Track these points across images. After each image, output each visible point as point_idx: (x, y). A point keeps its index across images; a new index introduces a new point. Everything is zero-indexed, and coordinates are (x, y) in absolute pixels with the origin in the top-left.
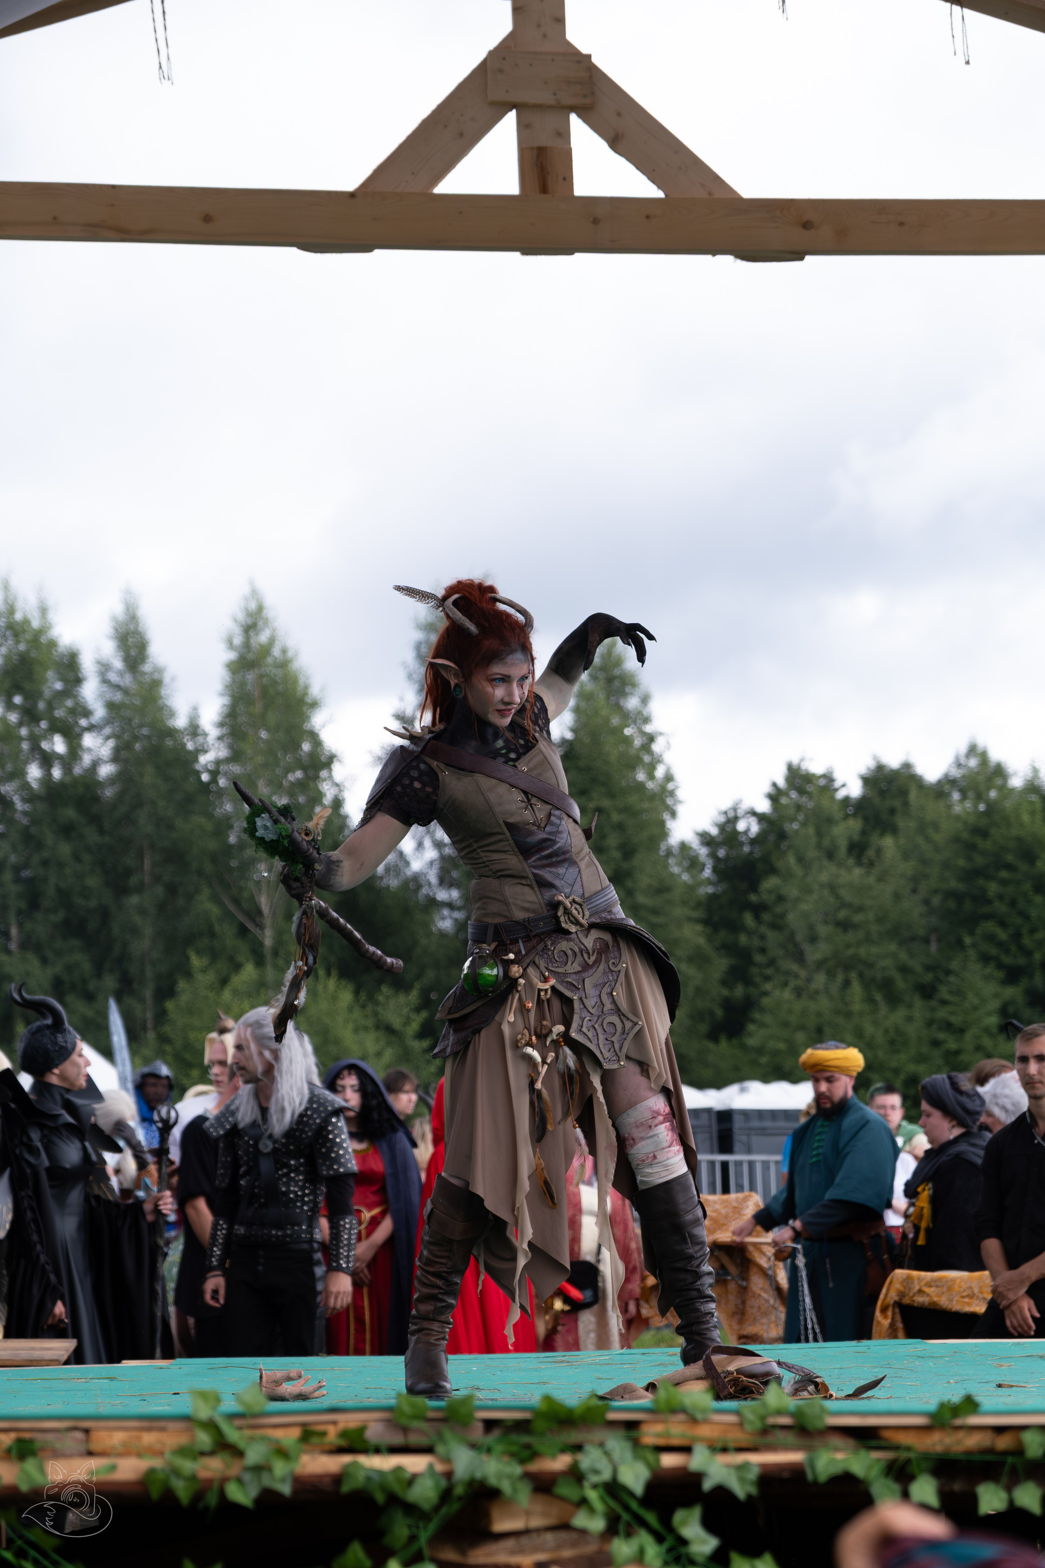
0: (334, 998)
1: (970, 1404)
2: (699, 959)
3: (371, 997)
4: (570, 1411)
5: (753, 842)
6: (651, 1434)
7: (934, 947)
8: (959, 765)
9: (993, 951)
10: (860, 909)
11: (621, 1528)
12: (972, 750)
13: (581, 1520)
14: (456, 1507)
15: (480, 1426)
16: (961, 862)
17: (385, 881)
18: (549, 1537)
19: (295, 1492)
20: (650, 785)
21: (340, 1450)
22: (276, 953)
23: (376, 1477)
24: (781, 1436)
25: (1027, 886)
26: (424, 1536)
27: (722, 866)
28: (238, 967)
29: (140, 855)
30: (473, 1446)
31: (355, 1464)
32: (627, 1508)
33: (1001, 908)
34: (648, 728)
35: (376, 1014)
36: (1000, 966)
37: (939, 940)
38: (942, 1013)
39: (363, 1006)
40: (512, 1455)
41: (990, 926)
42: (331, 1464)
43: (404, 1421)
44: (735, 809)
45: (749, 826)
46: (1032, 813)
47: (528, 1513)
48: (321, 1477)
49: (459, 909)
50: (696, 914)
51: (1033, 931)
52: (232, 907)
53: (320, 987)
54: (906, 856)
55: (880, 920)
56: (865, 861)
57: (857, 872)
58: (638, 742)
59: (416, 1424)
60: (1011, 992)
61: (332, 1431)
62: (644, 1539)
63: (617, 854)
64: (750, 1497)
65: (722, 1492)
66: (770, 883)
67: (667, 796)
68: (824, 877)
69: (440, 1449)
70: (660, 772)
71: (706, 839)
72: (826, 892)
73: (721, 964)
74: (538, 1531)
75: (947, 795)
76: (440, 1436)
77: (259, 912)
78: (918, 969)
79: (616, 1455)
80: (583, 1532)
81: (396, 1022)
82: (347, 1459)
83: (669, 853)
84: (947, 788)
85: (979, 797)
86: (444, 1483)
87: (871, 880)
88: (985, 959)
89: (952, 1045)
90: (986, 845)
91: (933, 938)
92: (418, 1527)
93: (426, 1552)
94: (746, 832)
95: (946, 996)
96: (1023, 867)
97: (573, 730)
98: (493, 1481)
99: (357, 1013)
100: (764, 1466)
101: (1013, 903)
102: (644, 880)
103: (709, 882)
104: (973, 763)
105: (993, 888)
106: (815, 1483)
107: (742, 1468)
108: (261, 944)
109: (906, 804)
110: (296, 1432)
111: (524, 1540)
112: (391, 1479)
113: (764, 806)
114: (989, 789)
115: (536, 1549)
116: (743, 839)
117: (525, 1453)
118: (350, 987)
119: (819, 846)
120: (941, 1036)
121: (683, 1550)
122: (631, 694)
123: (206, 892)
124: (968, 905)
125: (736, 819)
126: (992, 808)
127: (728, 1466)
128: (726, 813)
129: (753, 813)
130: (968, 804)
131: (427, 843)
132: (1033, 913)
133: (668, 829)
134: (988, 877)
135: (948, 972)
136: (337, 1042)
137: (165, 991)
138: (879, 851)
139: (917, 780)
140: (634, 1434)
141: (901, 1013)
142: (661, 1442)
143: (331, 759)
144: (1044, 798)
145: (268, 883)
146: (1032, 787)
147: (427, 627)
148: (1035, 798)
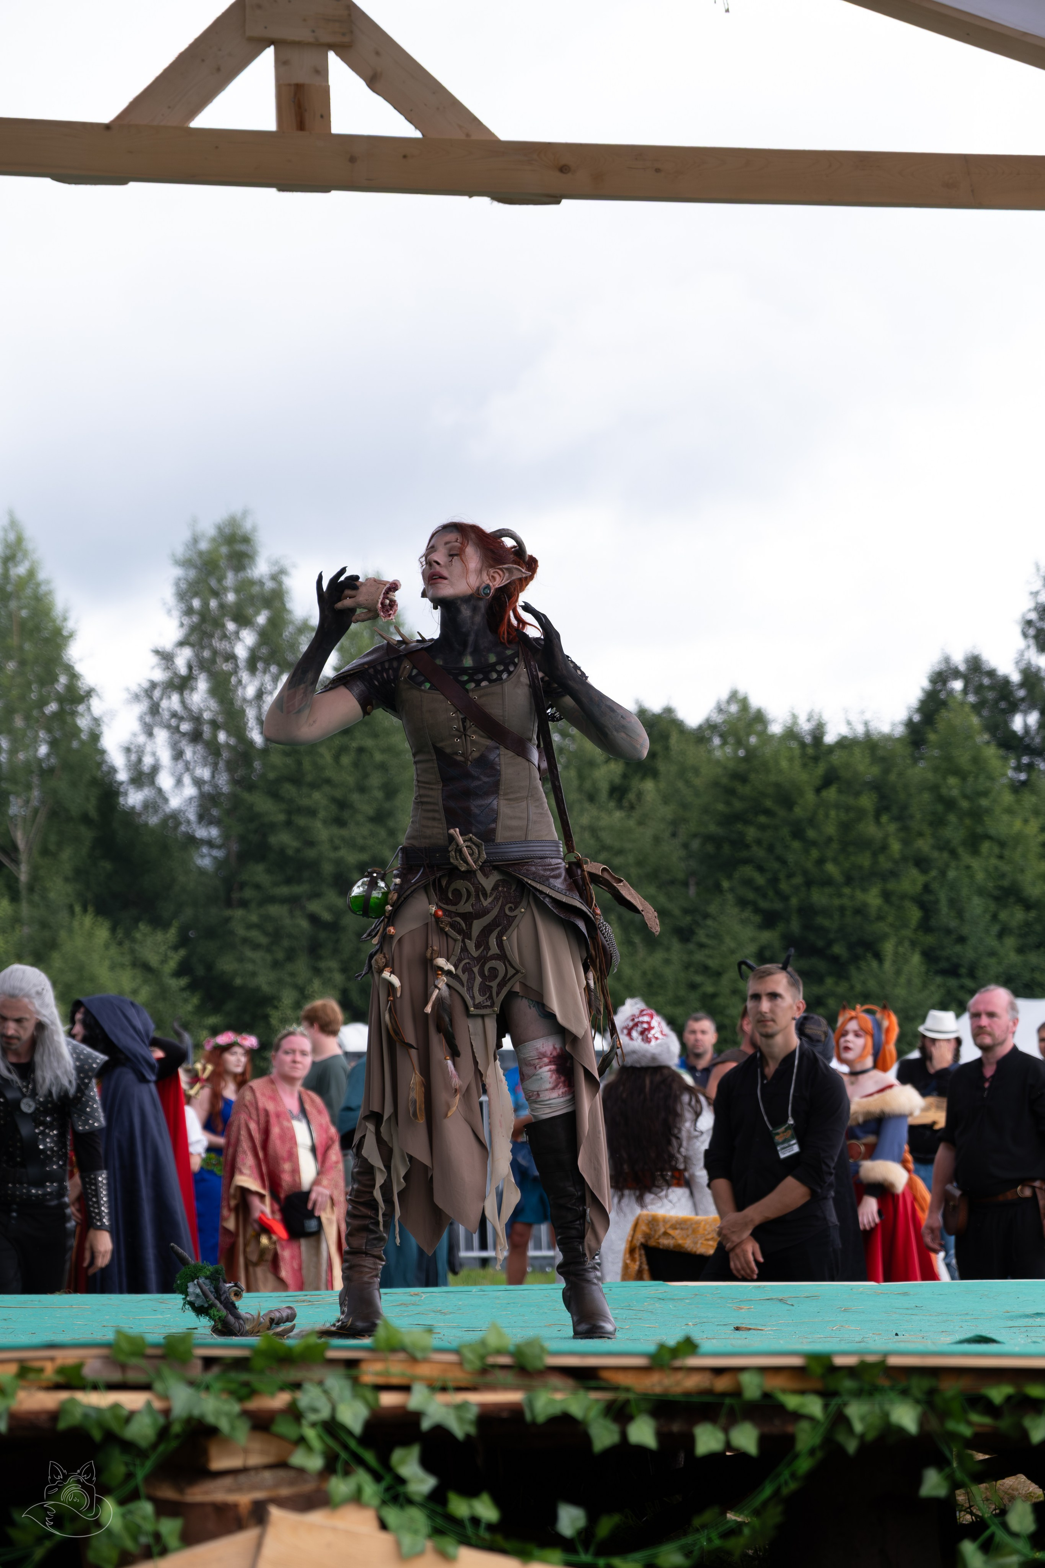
0: (90, 935)
1: (689, 1346)
3: (128, 934)
4: (290, 1349)
6: (371, 1373)
7: (692, 891)
8: (720, 710)
9: (751, 895)
10: (620, 852)
11: (339, 1466)
12: (734, 696)
13: (299, 1458)
14: (174, 1444)
15: (199, 1364)
16: (721, 807)
17: (143, 817)
18: (267, 1475)
19: (11, 1429)
21: (58, 1387)
22: (31, 889)
23: (93, 1414)
24: (501, 1376)
25: (785, 832)
26: (140, 1474)
30: (192, 1383)
31: (72, 1401)
32: (346, 1447)
33: (759, 852)
35: (132, 951)
36: (757, 910)
37: (698, 884)
38: (699, 957)
39: (120, 944)
40: (232, 1393)
41: (748, 871)
42: (48, 1400)
43: (122, 1358)
46: (791, 759)
47: (246, 1451)
48: (37, 1414)
49: (218, 847)
51: (790, 876)
53: (76, 924)
54: (666, 800)
55: (639, 863)
56: (625, 803)
57: (618, 814)
59: (134, 1361)
60: (767, 936)
61: (49, 1367)
62: (362, 1477)
63: (379, 795)
64: (468, 1436)
65: (440, 1430)
68: (585, 820)
69: (158, 1386)
72: (587, 835)
74: (257, 1469)
75: (709, 740)
76: (159, 1374)
77: (15, 848)
78: (677, 912)
79: (335, 1394)
80: (301, 1471)
81: (153, 960)
82: (64, 1395)
84: (707, 733)
85: (739, 743)
86: (161, 1420)
87: (632, 823)
88: (743, 903)
89: (709, 989)
90: (744, 790)
91: (692, 882)
92: (135, 1465)
93: (143, 1490)
95: (704, 940)
96: (782, 813)
98: (211, 1419)
99: (113, 951)
100: (483, 1406)
101: (771, 849)
104: (734, 708)
105: (751, 833)
106: (534, 1423)
107: (460, 1407)
108: (17, 880)
109: (667, 748)
110: (13, 1369)
111: (242, 1478)
112: (108, 1416)
114: (748, 735)
115: (253, 1488)
117: (244, 1391)
118: (107, 924)
119: (580, 789)
120: (698, 979)
121: (401, 1489)
124: (726, 849)
126: (751, 755)
127: (448, 1405)
130: (728, 750)
131: (187, 780)
132: (791, 858)
134: (747, 822)
135: (706, 916)
136: (93, 979)
138: (640, 795)
139: (679, 725)
140: (354, 1372)
141: (659, 956)
142: (381, 1381)
143: (89, 693)
144: (803, 745)
145: (24, 818)
146: (791, 734)
147: (186, 563)
148: (794, 745)
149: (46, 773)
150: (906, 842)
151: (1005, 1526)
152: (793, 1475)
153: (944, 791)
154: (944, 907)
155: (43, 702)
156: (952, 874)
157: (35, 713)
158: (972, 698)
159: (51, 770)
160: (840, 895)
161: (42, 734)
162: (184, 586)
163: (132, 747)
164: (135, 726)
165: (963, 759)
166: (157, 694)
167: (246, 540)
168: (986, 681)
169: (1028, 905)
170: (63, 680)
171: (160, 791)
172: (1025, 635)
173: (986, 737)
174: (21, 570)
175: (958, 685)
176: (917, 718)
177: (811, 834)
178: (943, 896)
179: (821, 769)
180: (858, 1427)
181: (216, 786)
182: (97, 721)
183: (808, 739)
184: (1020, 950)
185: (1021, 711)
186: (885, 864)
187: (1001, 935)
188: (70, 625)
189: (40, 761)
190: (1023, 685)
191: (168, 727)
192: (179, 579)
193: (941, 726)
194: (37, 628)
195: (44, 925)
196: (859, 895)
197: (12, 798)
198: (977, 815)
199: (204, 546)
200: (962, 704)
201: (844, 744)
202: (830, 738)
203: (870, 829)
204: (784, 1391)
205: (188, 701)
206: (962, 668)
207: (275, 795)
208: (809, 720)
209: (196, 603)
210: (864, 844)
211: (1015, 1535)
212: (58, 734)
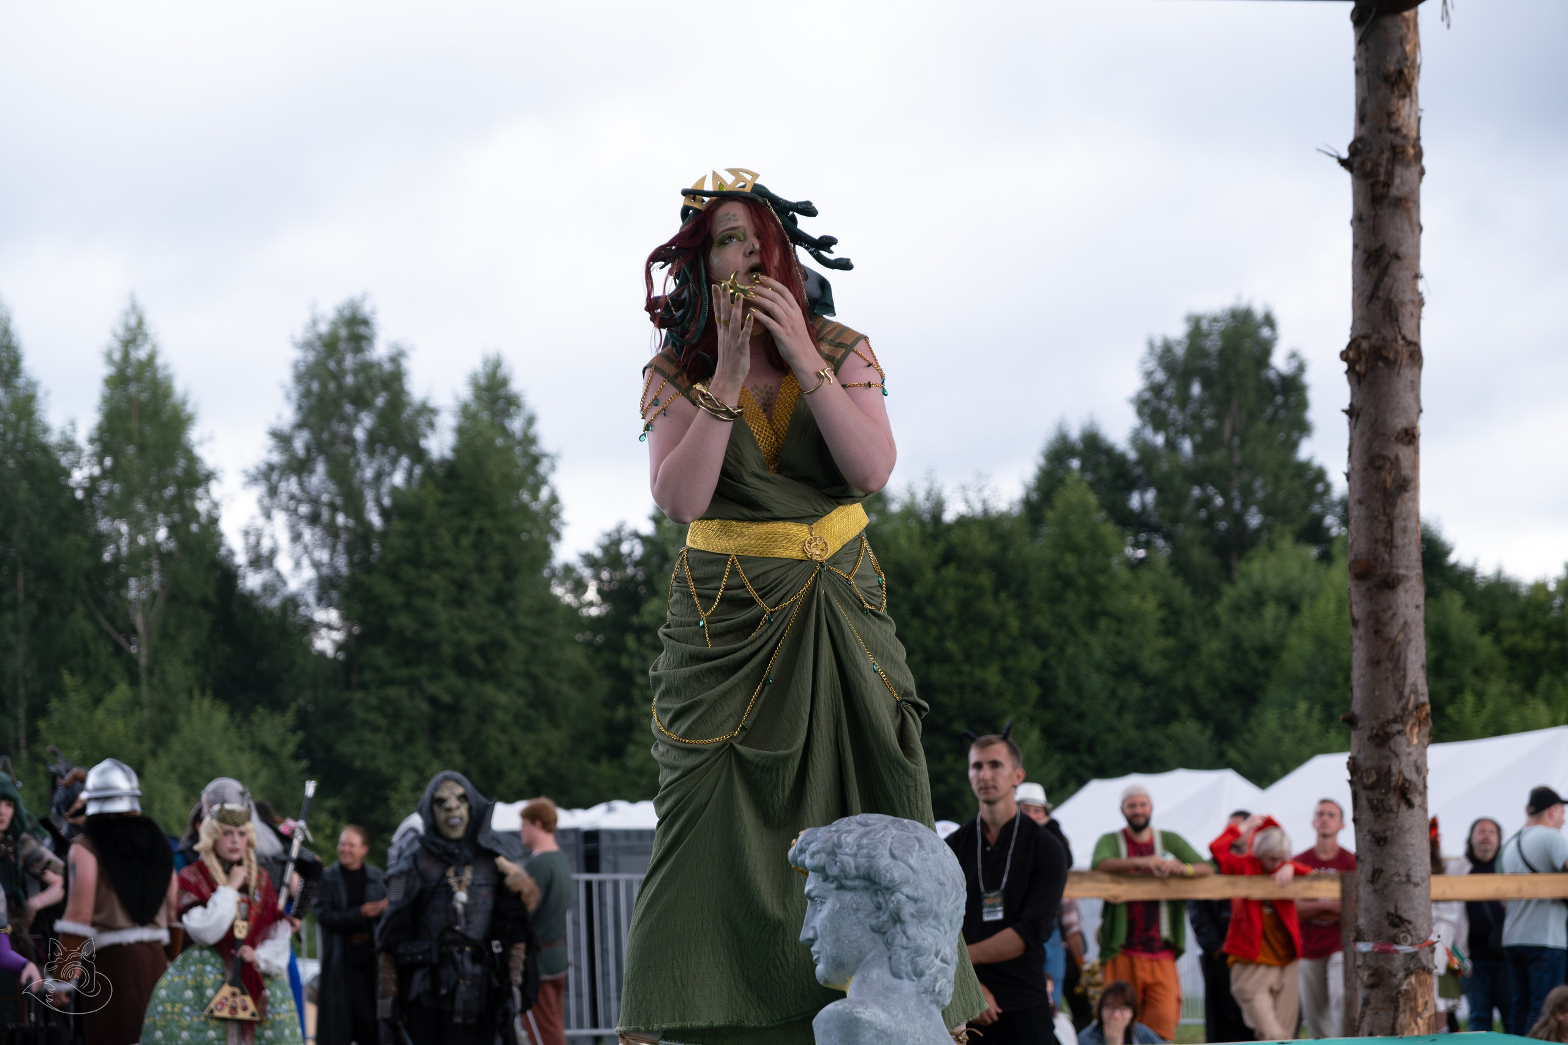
0: (209, 719)
2: (581, 681)
3: (246, 717)
5: (637, 564)
17: (262, 601)
20: (535, 506)
22: (150, 672)
27: (606, 588)
28: (111, 686)
29: (13, 572)
34: (534, 450)
35: (251, 735)
39: (239, 727)
44: (619, 530)
45: (632, 549)
46: (910, 538)
49: (338, 629)
50: (579, 637)
52: (106, 626)
53: (194, 707)
58: (522, 462)
63: (499, 576)
66: (652, 605)
67: (550, 519)
70: (544, 494)
71: (590, 561)
73: (603, 686)
77: (134, 631)
81: (272, 742)
83: (553, 574)
94: (630, 555)
97: (456, 450)
99: (232, 734)
102: (526, 601)
103: (591, 604)
108: (135, 662)
113: (647, 528)
116: (628, 561)
118: (225, 708)
122: (516, 414)
123: (80, 610)
125: (618, 542)
128: (609, 535)
129: (636, 535)
131: (305, 562)
133: (551, 551)
137: (37, 710)
143: (209, 476)
144: (922, 524)
145: (144, 604)
146: (910, 512)
147: (307, 345)
148: (913, 523)
149: (166, 557)
150: (1025, 620)
153: (1062, 568)
154: (1062, 683)
155: (162, 486)
156: (1070, 650)
157: (155, 496)
158: (1089, 477)
159: (170, 554)
160: (959, 672)
161: (161, 518)
162: (302, 369)
163: (250, 530)
164: (255, 509)
165: (1080, 536)
166: (275, 476)
167: (365, 322)
168: (1103, 459)
169: (1146, 682)
170: (182, 462)
171: (278, 574)
172: (1140, 413)
173: (1103, 514)
174: (141, 354)
175: (1075, 464)
176: (1035, 496)
177: (930, 611)
178: (1061, 673)
179: (940, 547)
181: (335, 569)
182: (216, 505)
183: (927, 517)
184: (1140, 726)
185: (1139, 489)
186: (1003, 641)
187: (1120, 712)
188: (189, 408)
189: (158, 545)
190: (1139, 462)
191: (287, 509)
192: (298, 362)
193: (1059, 502)
194: (156, 413)
195: (163, 708)
196: (979, 673)
197: (133, 582)
198: (1095, 592)
199: (324, 328)
200: (1080, 481)
201: (963, 522)
202: (949, 516)
203: (989, 607)
205: (306, 484)
206: (1080, 446)
207: (393, 576)
208: (928, 499)
209: (315, 386)
210: (981, 620)
212: (177, 517)
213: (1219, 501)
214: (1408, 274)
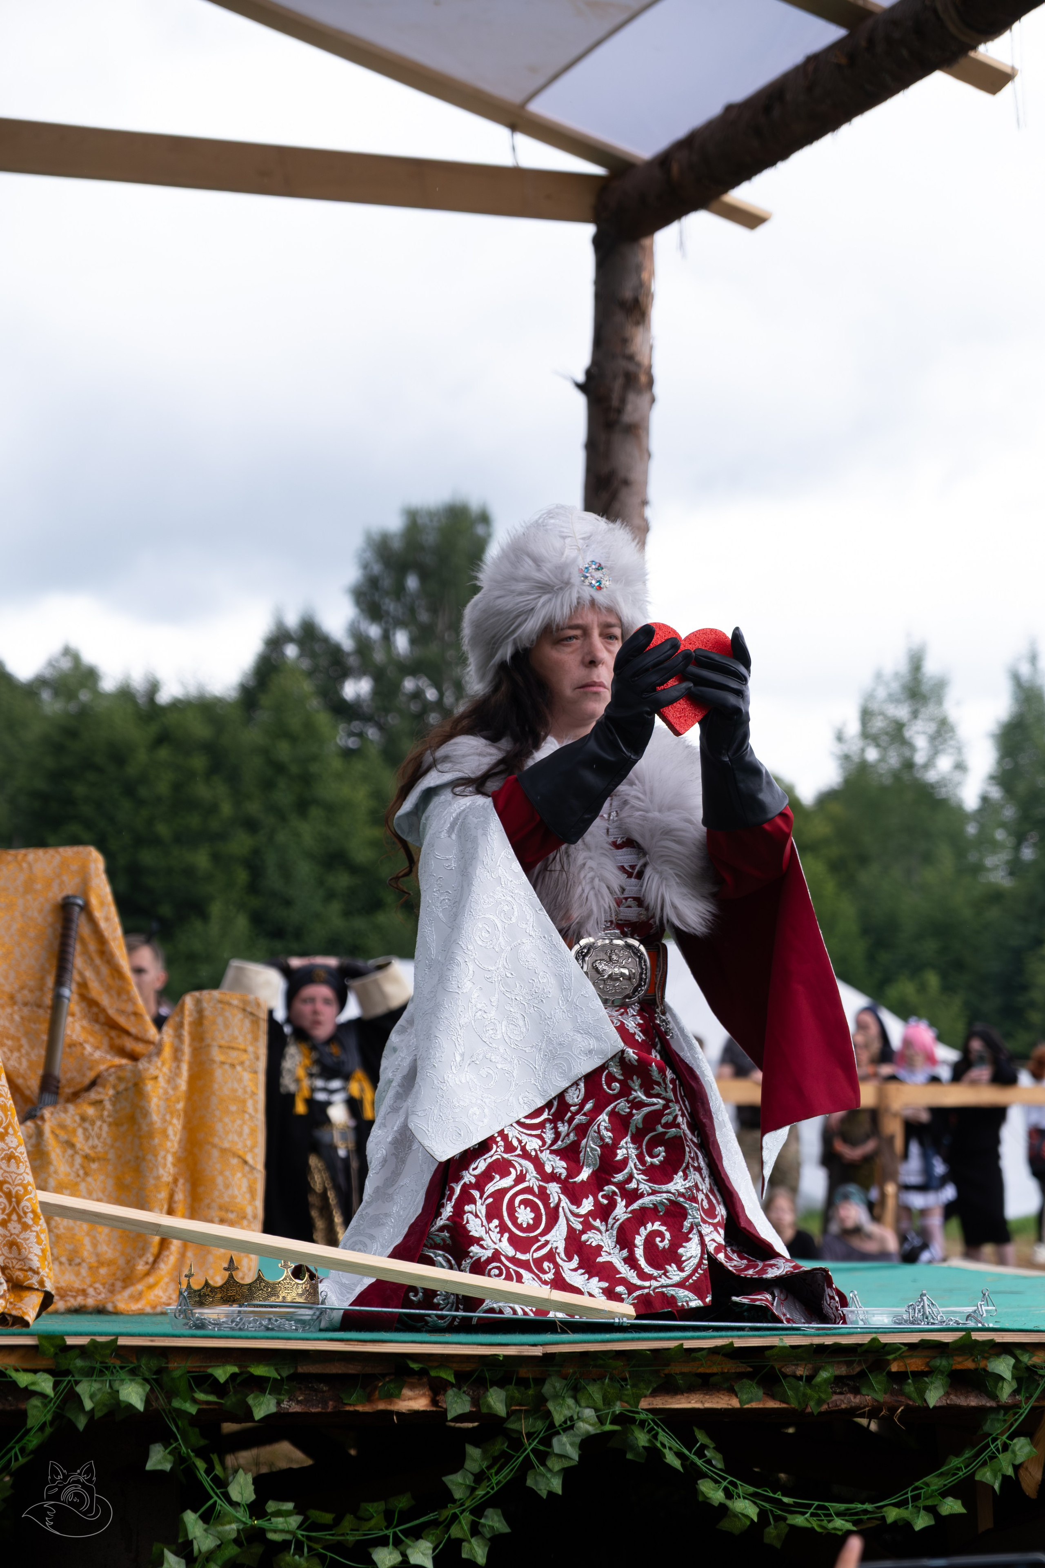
8: (52, 666)
12: (66, 652)
16: (49, 763)
25: (115, 789)
33: (87, 810)
41: (76, 828)
46: (124, 719)
75: (38, 695)
84: (37, 688)
85: (70, 697)
90: (75, 746)
91: (16, 837)
96: (113, 770)
101: (99, 806)
104: (66, 664)
105: (80, 790)
114: (80, 690)
124: (53, 806)
126: (83, 711)
130: (59, 705)
132: (119, 816)
134: (75, 779)
139: (9, 679)
144: (137, 706)
148: (128, 705)
150: (238, 805)
151: (227, 1497)
152: (22, 1450)
153: (274, 754)
154: (272, 868)
156: (281, 837)
158: (305, 665)
160: (168, 856)
165: (295, 723)
168: (319, 647)
172: (357, 603)
173: (318, 702)
175: (291, 650)
176: (252, 683)
177: (142, 792)
178: (271, 860)
179: (155, 728)
180: (88, 1405)
183: (142, 698)
184: (345, 915)
185: (353, 678)
186: (214, 825)
187: (326, 899)
190: (354, 653)
193: (274, 688)
196: (188, 856)
198: (307, 779)
200: (296, 670)
201: (178, 706)
202: (163, 698)
203: (202, 791)
204: (17, 1370)
206: (297, 632)
208: (144, 681)
210: (193, 804)
211: (234, 1504)
213: (431, 694)
214: (636, 500)
